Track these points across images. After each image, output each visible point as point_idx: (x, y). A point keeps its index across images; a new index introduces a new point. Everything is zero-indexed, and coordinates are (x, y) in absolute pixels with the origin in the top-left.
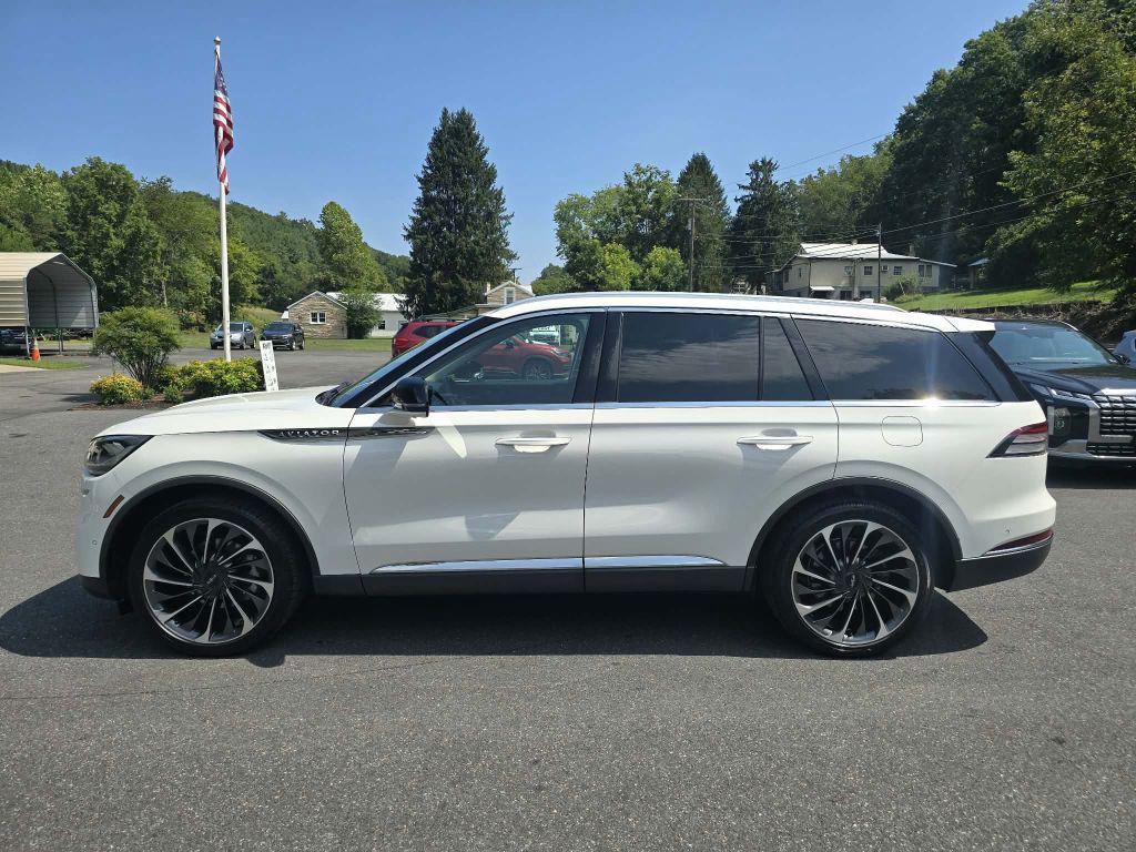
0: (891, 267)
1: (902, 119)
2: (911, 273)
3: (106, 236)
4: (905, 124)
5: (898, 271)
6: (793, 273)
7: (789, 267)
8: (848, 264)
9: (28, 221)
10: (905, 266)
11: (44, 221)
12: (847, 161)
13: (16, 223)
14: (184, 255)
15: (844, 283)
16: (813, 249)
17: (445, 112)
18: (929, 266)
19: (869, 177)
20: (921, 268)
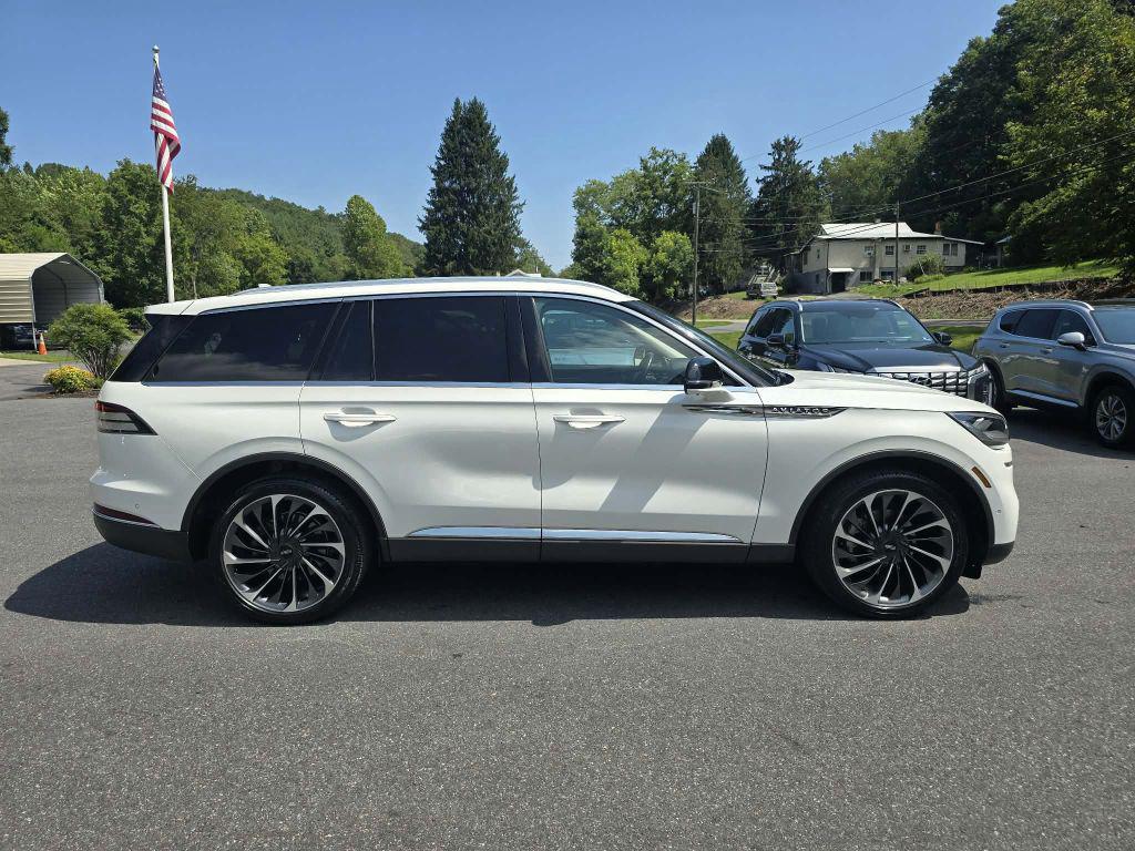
0: (913, 247)
1: (937, 89)
2: (934, 253)
3: (138, 234)
4: (939, 96)
5: (921, 250)
6: (812, 255)
7: (807, 249)
8: (868, 244)
9: (67, 222)
10: (929, 245)
11: (81, 222)
12: (879, 136)
13: (56, 225)
14: (213, 251)
15: (864, 264)
16: (833, 230)
17: (457, 102)
18: (955, 244)
19: (901, 152)
20: (946, 246)
